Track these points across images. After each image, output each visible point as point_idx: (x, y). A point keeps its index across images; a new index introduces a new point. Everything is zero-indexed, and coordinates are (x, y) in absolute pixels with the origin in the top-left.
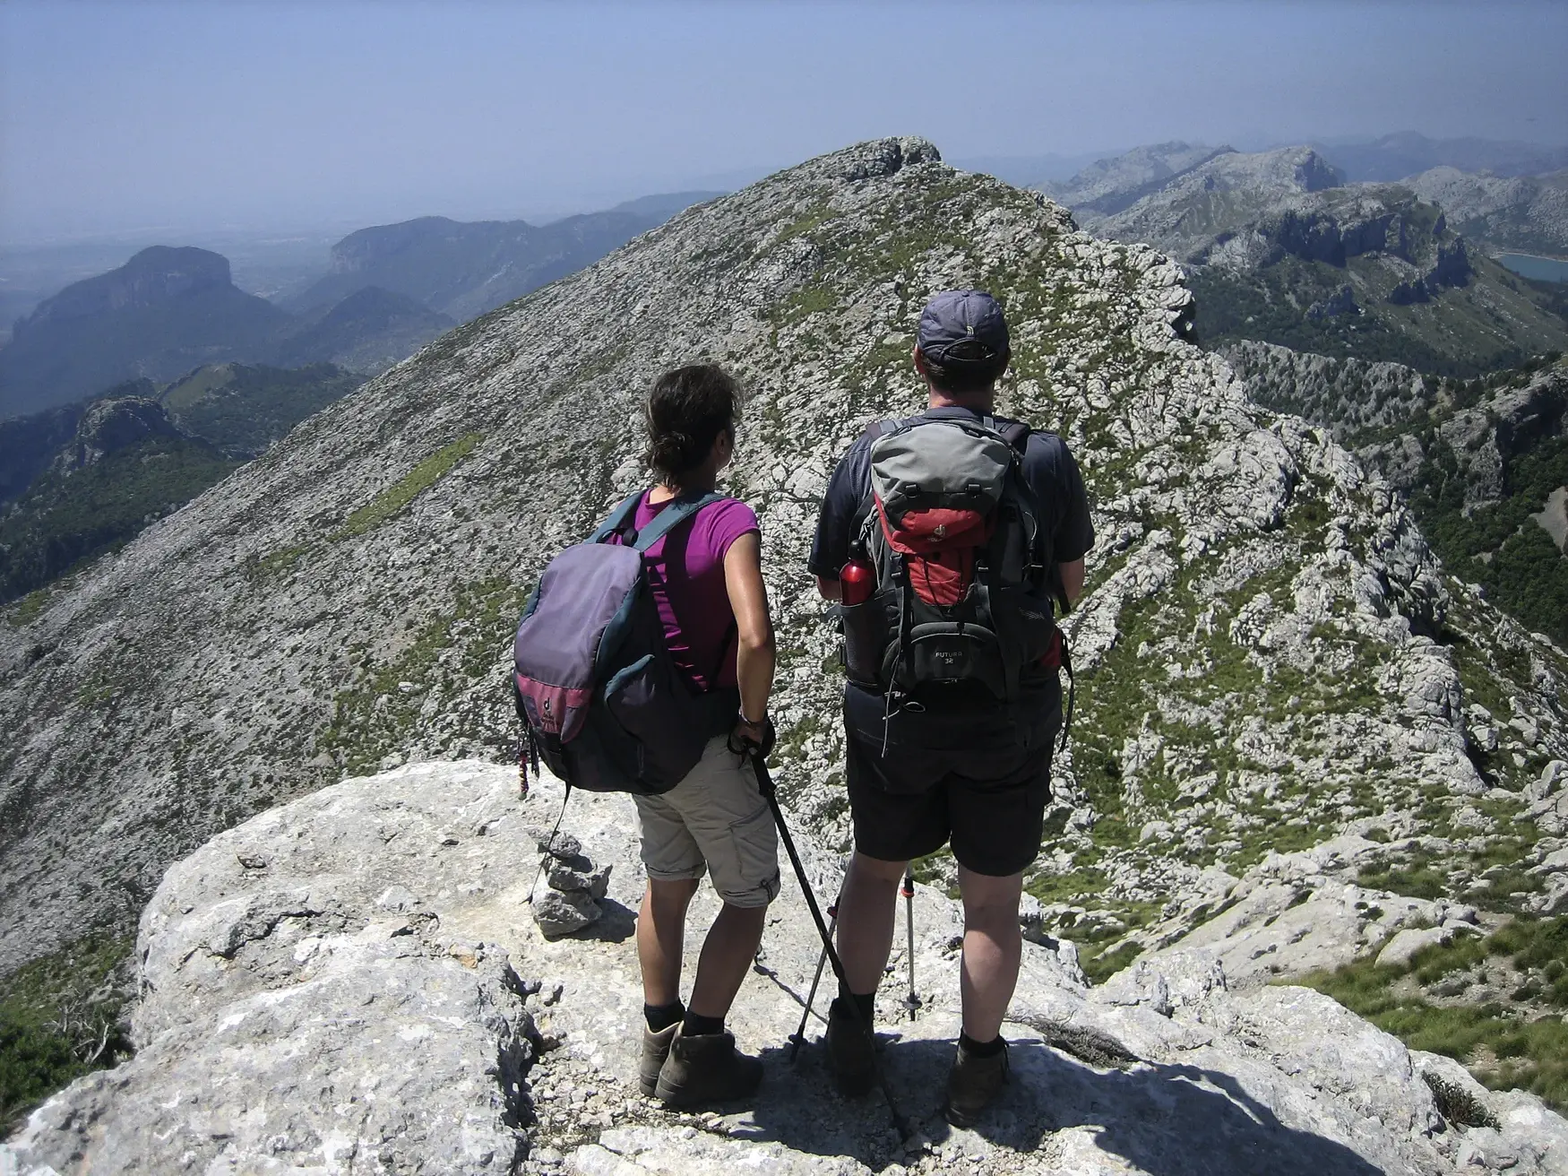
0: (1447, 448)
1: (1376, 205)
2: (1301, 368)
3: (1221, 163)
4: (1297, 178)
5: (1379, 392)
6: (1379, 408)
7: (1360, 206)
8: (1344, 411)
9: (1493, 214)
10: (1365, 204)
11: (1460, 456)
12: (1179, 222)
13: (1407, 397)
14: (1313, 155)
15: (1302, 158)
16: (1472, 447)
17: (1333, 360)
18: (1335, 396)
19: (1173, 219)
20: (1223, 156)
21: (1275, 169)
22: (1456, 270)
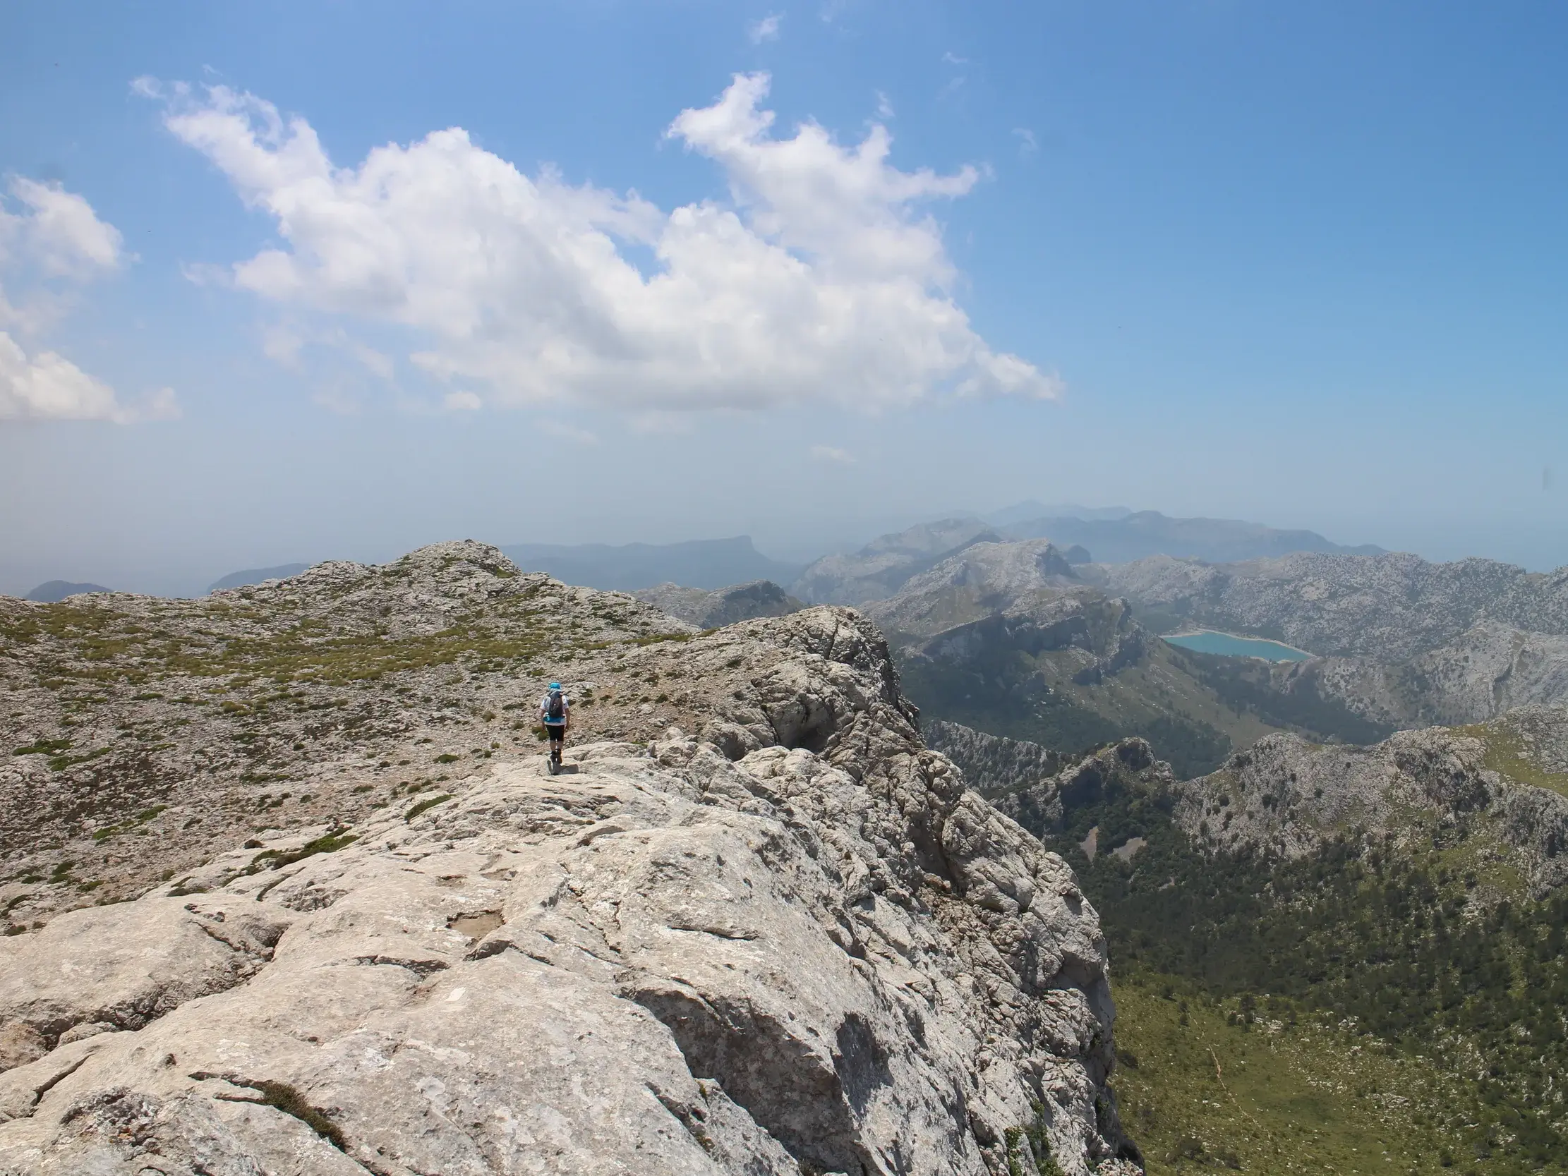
0: (1034, 802)
1: (1075, 603)
2: (977, 743)
3: (977, 550)
4: (1037, 565)
5: (1020, 761)
6: (1020, 772)
7: (1064, 605)
8: (1000, 773)
9: (1196, 595)
10: (1067, 603)
11: (1041, 807)
12: (931, 609)
13: (1037, 766)
14: (1050, 547)
15: (1042, 549)
16: (1047, 802)
17: (996, 738)
18: (995, 764)
19: (926, 606)
20: (979, 544)
21: (1019, 557)
22: (1133, 654)
